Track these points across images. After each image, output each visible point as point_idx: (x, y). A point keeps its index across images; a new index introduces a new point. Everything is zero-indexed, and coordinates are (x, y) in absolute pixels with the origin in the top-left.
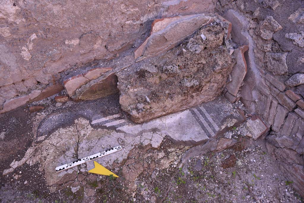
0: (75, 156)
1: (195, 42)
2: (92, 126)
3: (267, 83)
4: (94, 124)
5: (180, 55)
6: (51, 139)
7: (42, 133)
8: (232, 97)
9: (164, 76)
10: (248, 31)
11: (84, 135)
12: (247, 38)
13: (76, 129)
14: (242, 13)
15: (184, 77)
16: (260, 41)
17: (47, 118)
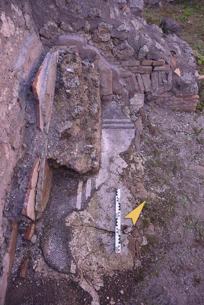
0: (111, 234)
1: (68, 78)
2: (82, 210)
3: (126, 68)
4: (81, 207)
5: (69, 97)
6: (78, 257)
7: (66, 266)
8: (109, 96)
9: (78, 121)
10: (88, 43)
11: (90, 220)
12: (92, 49)
13: (78, 227)
14: (73, 34)
15: (88, 109)
16: (103, 45)
17: (48, 257)
